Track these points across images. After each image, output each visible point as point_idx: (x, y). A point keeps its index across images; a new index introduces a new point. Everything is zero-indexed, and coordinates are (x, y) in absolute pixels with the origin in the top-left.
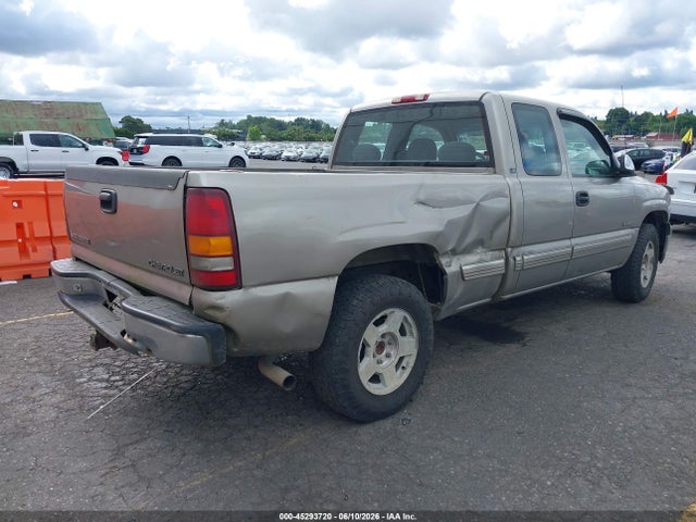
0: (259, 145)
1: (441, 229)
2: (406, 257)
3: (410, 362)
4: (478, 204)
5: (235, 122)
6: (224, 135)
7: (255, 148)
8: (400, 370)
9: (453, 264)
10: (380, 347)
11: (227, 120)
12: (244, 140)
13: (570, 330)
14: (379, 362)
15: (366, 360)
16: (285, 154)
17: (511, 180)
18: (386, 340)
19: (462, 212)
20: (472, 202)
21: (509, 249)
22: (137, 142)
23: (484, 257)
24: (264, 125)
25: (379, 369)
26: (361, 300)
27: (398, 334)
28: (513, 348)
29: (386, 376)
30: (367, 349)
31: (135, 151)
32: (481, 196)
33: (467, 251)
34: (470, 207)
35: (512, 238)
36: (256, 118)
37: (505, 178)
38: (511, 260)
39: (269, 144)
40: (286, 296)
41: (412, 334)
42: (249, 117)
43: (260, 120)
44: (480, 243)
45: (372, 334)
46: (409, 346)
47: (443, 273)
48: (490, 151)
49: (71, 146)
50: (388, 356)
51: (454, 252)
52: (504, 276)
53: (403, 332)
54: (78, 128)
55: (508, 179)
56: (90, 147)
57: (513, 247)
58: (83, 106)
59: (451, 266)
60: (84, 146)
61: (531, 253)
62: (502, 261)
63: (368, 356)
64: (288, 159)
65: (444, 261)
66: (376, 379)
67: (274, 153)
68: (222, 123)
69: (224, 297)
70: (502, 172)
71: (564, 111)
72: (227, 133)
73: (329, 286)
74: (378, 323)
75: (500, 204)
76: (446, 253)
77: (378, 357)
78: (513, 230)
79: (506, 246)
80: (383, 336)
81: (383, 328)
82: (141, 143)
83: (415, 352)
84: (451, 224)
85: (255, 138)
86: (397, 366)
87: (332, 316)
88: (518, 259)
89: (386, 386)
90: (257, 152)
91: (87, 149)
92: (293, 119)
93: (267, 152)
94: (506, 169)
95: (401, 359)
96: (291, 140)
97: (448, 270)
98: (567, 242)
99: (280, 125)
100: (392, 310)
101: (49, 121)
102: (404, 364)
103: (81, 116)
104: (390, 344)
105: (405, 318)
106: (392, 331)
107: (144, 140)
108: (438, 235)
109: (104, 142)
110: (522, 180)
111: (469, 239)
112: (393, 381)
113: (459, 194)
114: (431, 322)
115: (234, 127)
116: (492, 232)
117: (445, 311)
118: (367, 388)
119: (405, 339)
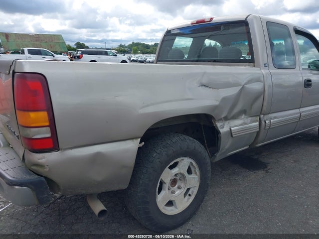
0: (137, 56)
1: (217, 103)
2: (194, 120)
3: (194, 191)
4: (243, 87)
5: (127, 45)
6: (121, 51)
7: (134, 57)
8: (187, 196)
9: (225, 126)
10: (174, 182)
11: (123, 44)
12: (130, 53)
13: (295, 162)
14: (173, 192)
15: (163, 193)
16: (148, 60)
17: (264, 71)
18: (178, 178)
19: (232, 92)
20: (239, 85)
21: (262, 116)
22: (77, 53)
23: (246, 121)
24: (140, 46)
25: (172, 197)
26: (159, 153)
27: (186, 174)
28: (261, 173)
29: (177, 202)
30: (164, 185)
31: (76, 58)
32: (245, 82)
33: (235, 117)
34: (238, 89)
35: (264, 108)
36: (136, 43)
37: (261, 69)
38: (263, 123)
39: (141, 55)
40: (98, 155)
41: (196, 173)
42: (133, 42)
43: (138, 44)
44: (244, 112)
45: (167, 175)
46: (194, 181)
47: (218, 132)
48: (251, 53)
49: (47, 55)
50: (179, 188)
51: (226, 119)
52: (258, 133)
53: (189, 171)
54: (50, 47)
55: (262, 70)
56: (55, 55)
57: (264, 114)
58: (53, 36)
59: (224, 128)
60: (52, 55)
61: (275, 118)
62: (258, 123)
63: (165, 190)
64: (149, 62)
65: (219, 125)
66: (170, 203)
67: (143, 59)
68: (121, 46)
69: (44, 158)
70: (259, 66)
71: (298, 29)
72: (122, 50)
73: (133, 146)
74: (171, 168)
75: (257, 87)
76: (220, 120)
77: (172, 189)
78: (265, 104)
79: (260, 114)
80: (176, 175)
81: (175, 170)
82: (79, 54)
83: (197, 185)
84: (224, 100)
85: (135, 52)
86: (185, 195)
87: (135, 167)
88: (267, 122)
89: (177, 208)
90: (135, 59)
91: (54, 57)
92: (153, 44)
93: (139, 59)
94: (262, 64)
95: (188, 190)
96: (152, 53)
97: (221, 131)
98: (297, 111)
99: (147, 47)
100: (181, 158)
101: (37, 43)
102: (190, 192)
103: (52, 41)
104: (180, 180)
105: (191, 162)
106: (182, 172)
107: (80, 52)
108: (215, 108)
109: (63, 53)
110: (271, 71)
111: (236, 110)
112: (183, 204)
113: (231, 80)
114: (210, 164)
115: (126, 47)
116: (252, 105)
117: (219, 157)
118: (163, 211)
119: (191, 176)
